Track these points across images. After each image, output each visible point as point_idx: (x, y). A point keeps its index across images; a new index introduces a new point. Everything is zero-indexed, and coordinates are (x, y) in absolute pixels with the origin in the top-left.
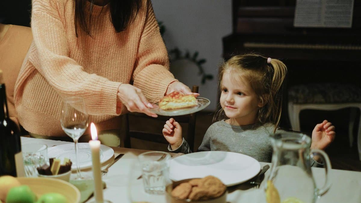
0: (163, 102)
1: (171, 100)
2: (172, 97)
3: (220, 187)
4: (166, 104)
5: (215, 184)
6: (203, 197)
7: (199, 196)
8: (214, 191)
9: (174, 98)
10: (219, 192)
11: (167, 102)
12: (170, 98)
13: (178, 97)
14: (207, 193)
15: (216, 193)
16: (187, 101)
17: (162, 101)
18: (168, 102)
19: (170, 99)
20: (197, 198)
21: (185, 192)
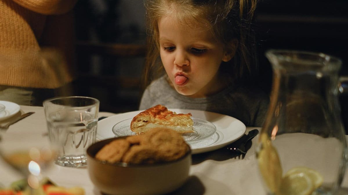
0: (139, 121)
1: (153, 119)
2: (155, 115)
3: (178, 145)
4: (143, 125)
5: (170, 140)
6: (148, 159)
7: (140, 157)
8: (169, 151)
9: (157, 116)
10: (177, 154)
11: (144, 121)
12: (152, 116)
13: (165, 116)
14: (156, 153)
15: (171, 154)
16: (178, 125)
17: (137, 121)
18: (147, 122)
19: (150, 118)
20: (137, 161)
21: (118, 152)
